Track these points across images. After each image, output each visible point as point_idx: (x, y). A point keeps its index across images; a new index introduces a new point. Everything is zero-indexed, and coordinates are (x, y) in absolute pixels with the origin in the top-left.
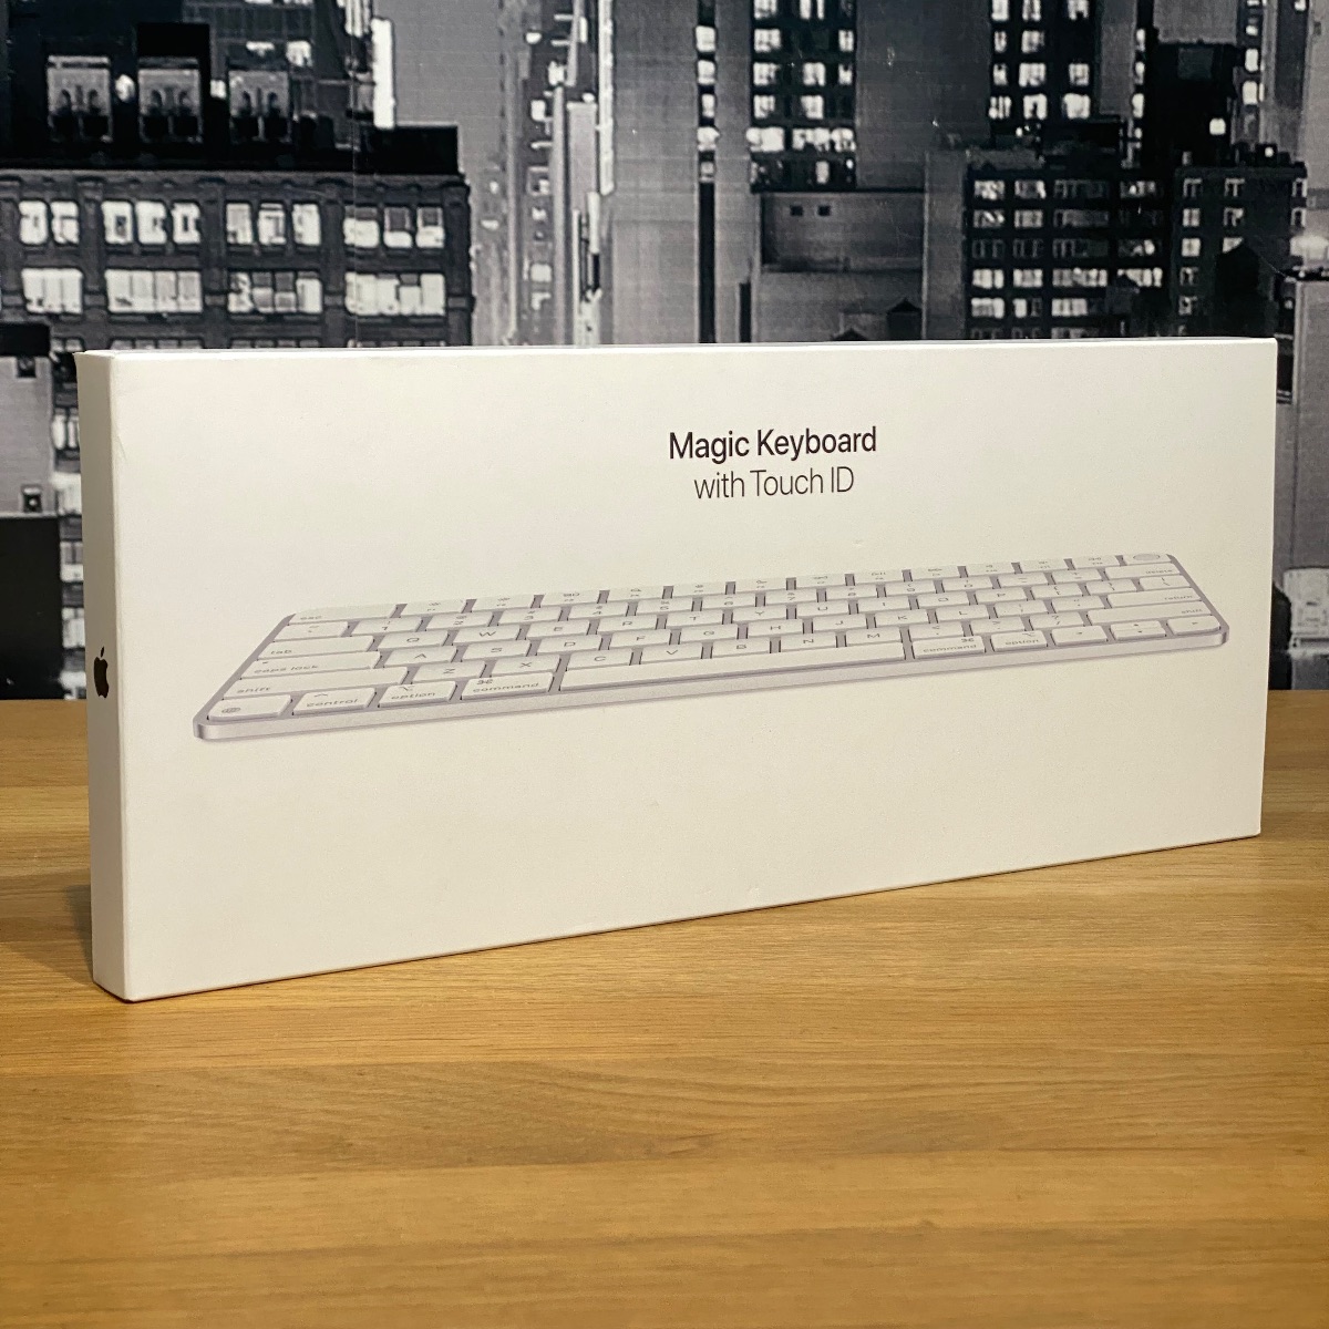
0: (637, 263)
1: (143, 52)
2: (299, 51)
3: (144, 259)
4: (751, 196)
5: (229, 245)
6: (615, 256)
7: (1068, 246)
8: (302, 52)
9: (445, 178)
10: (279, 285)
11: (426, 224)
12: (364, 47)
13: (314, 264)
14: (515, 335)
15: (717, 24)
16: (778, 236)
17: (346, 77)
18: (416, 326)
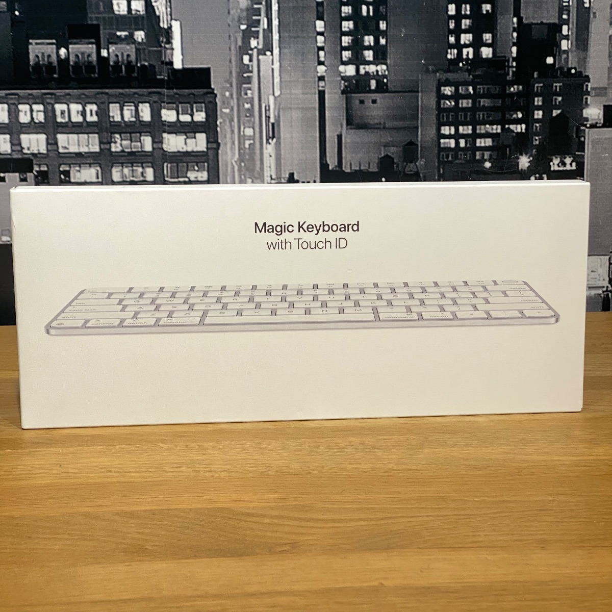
0: (291, 126)
1: (71, 37)
2: (140, 35)
3: (74, 129)
4: (342, 96)
5: (111, 122)
6: (282, 124)
7: (483, 115)
8: (141, 35)
9: (205, 90)
10: (133, 139)
11: (197, 111)
12: (168, 32)
13: (148, 130)
14: (238, 159)
15: (325, 19)
16: (353, 112)
17: (161, 46)
18: (193, 156)
